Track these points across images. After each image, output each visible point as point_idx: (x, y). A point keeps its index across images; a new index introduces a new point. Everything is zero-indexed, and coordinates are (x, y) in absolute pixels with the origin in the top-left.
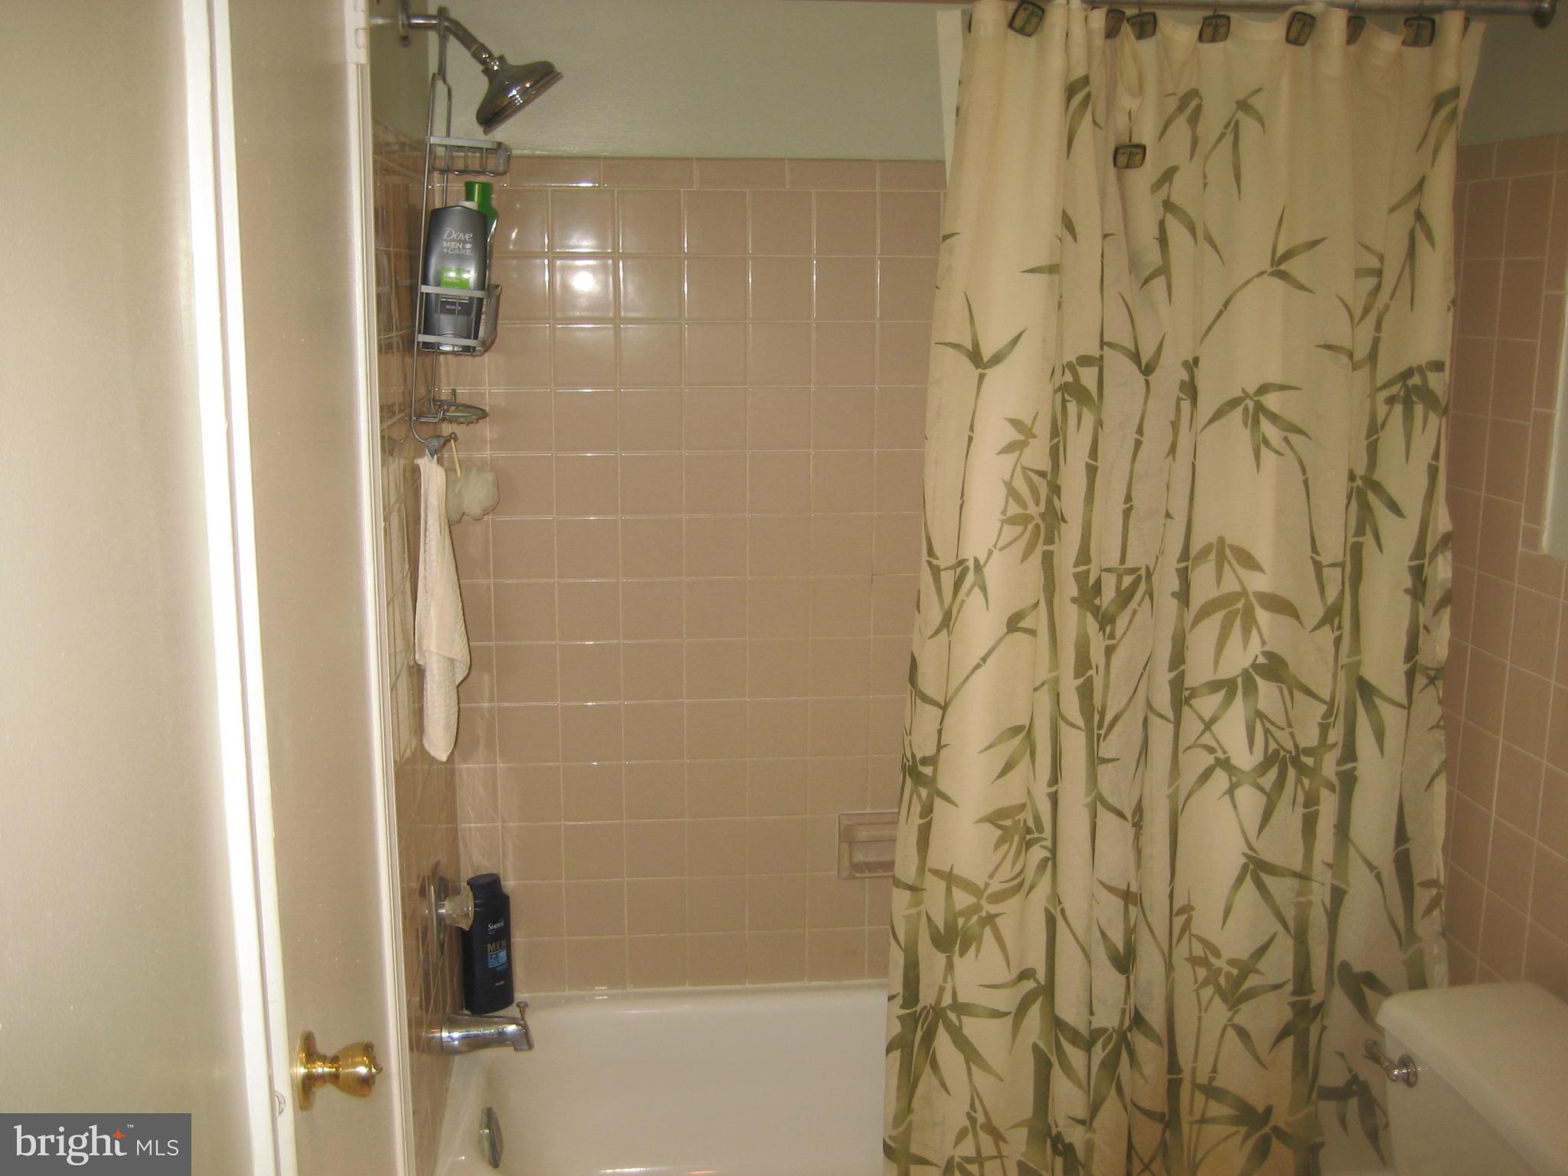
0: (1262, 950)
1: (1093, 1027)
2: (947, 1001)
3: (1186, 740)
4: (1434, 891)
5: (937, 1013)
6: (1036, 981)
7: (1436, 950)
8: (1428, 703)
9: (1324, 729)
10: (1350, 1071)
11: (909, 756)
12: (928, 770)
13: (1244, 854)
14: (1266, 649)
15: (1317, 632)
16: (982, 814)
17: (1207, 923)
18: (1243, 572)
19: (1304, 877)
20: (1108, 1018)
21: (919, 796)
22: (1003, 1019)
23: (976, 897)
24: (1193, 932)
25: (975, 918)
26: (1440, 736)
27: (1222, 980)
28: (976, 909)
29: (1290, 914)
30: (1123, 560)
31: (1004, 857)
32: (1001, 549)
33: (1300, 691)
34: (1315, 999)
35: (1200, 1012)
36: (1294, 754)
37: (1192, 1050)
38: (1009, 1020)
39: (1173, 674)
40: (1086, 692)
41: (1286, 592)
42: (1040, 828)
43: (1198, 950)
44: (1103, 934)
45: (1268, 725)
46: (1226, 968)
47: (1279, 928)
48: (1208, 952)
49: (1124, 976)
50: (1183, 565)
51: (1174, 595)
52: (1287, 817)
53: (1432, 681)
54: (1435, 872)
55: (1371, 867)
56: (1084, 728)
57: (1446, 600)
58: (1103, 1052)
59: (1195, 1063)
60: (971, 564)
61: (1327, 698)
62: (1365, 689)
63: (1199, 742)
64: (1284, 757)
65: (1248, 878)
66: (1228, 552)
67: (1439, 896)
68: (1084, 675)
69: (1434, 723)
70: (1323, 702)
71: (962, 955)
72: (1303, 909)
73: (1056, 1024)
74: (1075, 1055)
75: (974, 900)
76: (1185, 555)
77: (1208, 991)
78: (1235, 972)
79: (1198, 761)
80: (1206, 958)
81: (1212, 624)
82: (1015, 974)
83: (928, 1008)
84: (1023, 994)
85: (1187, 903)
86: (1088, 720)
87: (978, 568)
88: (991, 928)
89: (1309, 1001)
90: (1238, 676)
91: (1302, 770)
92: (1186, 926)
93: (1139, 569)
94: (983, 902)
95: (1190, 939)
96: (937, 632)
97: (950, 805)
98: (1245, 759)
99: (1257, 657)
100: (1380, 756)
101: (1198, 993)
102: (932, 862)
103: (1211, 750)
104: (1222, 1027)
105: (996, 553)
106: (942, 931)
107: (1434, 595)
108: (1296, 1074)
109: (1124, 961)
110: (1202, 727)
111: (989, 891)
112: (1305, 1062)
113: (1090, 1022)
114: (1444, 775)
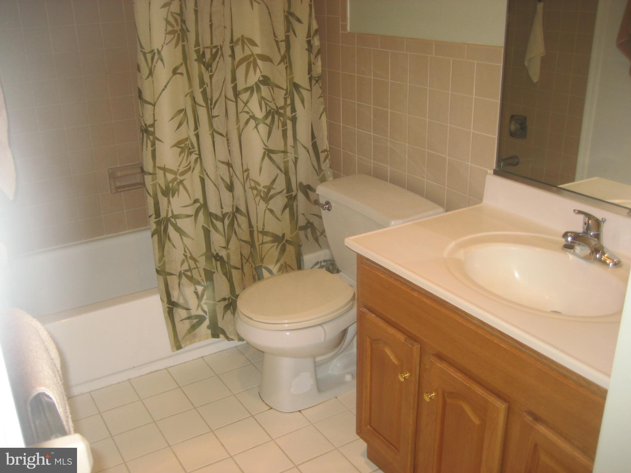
0: (274, 181)
1: (223, 213)
2: (170, 215)
3: (240, 110)
4: (326, 153)
5: (167, 220)
6: (200, 203)
7: (329, 173)
8: (317, 89)
9: (285, 99)
10: (307, 219)
11: (144, 125)
12: (151, 129)
13: (264, 148)
14: (262, 74)
15: (279, 65)
16: (173, 144)
17: (254, 174)
18: (251, 47)
19: (285, 152)
20: (228, 209)
21: (150, 139)
22: (192, 217)
23: (175, 175)
24: (250, 178)
25: (175, 183)
26: (322, 100)
27: (262, 194)
28: (175, 179)
29: (282, 166)
30: (212, 43)
31: (183, 158)
32: (167, 44)
33: (275, 87)
34: (294, 194)
35: (256, 206)
36: (276, 110)
37: (256, 219)
38: (193, 217)
39: (233, 85)
40: (204, 93)
41: (266, 53)
42: (193, 147)
43: (253, 185)
44: (222, 179)
45: (266, 101)
46: (263, 189)
47: (279, 172)
48: (256, 185)
49: (232, 193)
50: (231, 45)
51: (230, 56)
52: (277, 133)
53: (317, 81)
54: (326, 147)
55: (305, 148)
56: (205, 106)
57: (319, 52)
58: (228, 221)
59: (258, 225)
60: (156, 51)
61: (285, 88)
62: (296, 86)
63: (243, 110)
64: (273, 112)
65: (266, 157)
66: (245, 40)
67: (328, 154)
68: (203, 87)
69: (320, 96)
70: (284, 89)
71: (173, 197)
72: (286, 163)
73: (210, 215)
74: (219, 224)
75: (174, 176)
76: (232, 41)
77: (259, 198)
78: (266, 190)
79: (244, 117)
80: (256, 187)
81: (243, 67)
82: (192, 201)
83: (164, 218)
84: (196, 208)
85: (247, 168)
86: (206, 103)
87: (159, 52)
88: (182, 185)
89: (292, 195)
90: (254, 85)
91: (280, 115)
92: (248, 176)
93: (218, 46)
94: (178, 176)
95: (250, 180)
96: (148, 77)
97: (161, 142)
98: (260, 115)
99: (259, 77)
100: (303, 108)
101: (255, 200)
102: (157, 165)
103: (248, 113)
104: (264, 210)
105: (165, 46)
106: (164, 189)
107: (315, 51)
108: (291, 221)
109: (230, 188)
110: (244, 105)
111: (180, 171)
112: (293, 217)
113: (222, 212)
114: (324, 113)
